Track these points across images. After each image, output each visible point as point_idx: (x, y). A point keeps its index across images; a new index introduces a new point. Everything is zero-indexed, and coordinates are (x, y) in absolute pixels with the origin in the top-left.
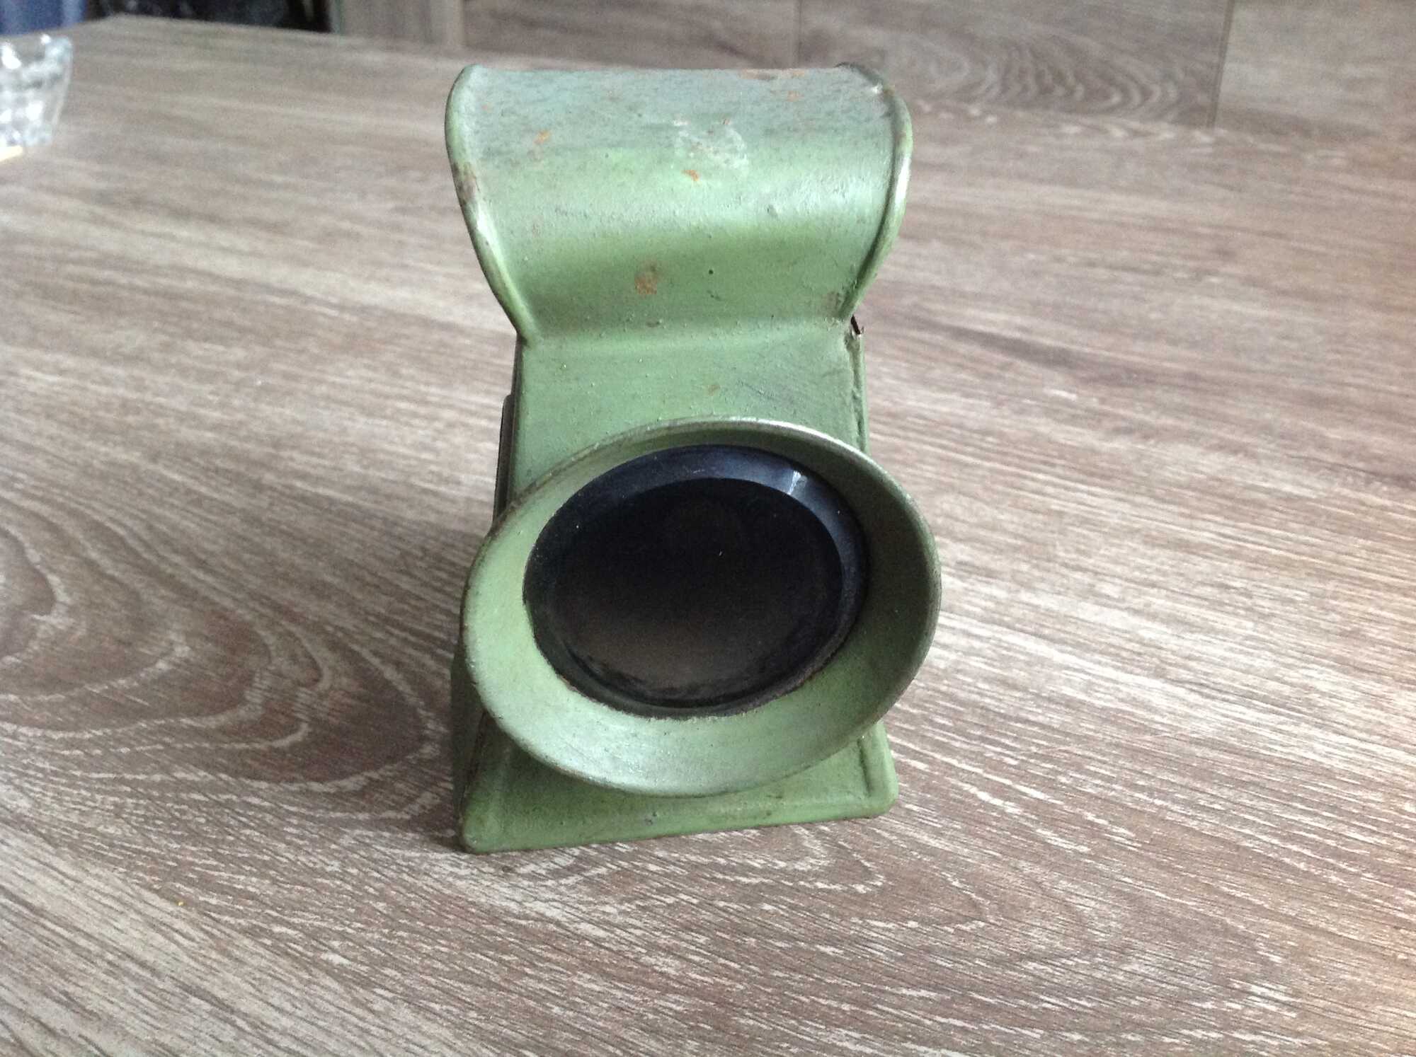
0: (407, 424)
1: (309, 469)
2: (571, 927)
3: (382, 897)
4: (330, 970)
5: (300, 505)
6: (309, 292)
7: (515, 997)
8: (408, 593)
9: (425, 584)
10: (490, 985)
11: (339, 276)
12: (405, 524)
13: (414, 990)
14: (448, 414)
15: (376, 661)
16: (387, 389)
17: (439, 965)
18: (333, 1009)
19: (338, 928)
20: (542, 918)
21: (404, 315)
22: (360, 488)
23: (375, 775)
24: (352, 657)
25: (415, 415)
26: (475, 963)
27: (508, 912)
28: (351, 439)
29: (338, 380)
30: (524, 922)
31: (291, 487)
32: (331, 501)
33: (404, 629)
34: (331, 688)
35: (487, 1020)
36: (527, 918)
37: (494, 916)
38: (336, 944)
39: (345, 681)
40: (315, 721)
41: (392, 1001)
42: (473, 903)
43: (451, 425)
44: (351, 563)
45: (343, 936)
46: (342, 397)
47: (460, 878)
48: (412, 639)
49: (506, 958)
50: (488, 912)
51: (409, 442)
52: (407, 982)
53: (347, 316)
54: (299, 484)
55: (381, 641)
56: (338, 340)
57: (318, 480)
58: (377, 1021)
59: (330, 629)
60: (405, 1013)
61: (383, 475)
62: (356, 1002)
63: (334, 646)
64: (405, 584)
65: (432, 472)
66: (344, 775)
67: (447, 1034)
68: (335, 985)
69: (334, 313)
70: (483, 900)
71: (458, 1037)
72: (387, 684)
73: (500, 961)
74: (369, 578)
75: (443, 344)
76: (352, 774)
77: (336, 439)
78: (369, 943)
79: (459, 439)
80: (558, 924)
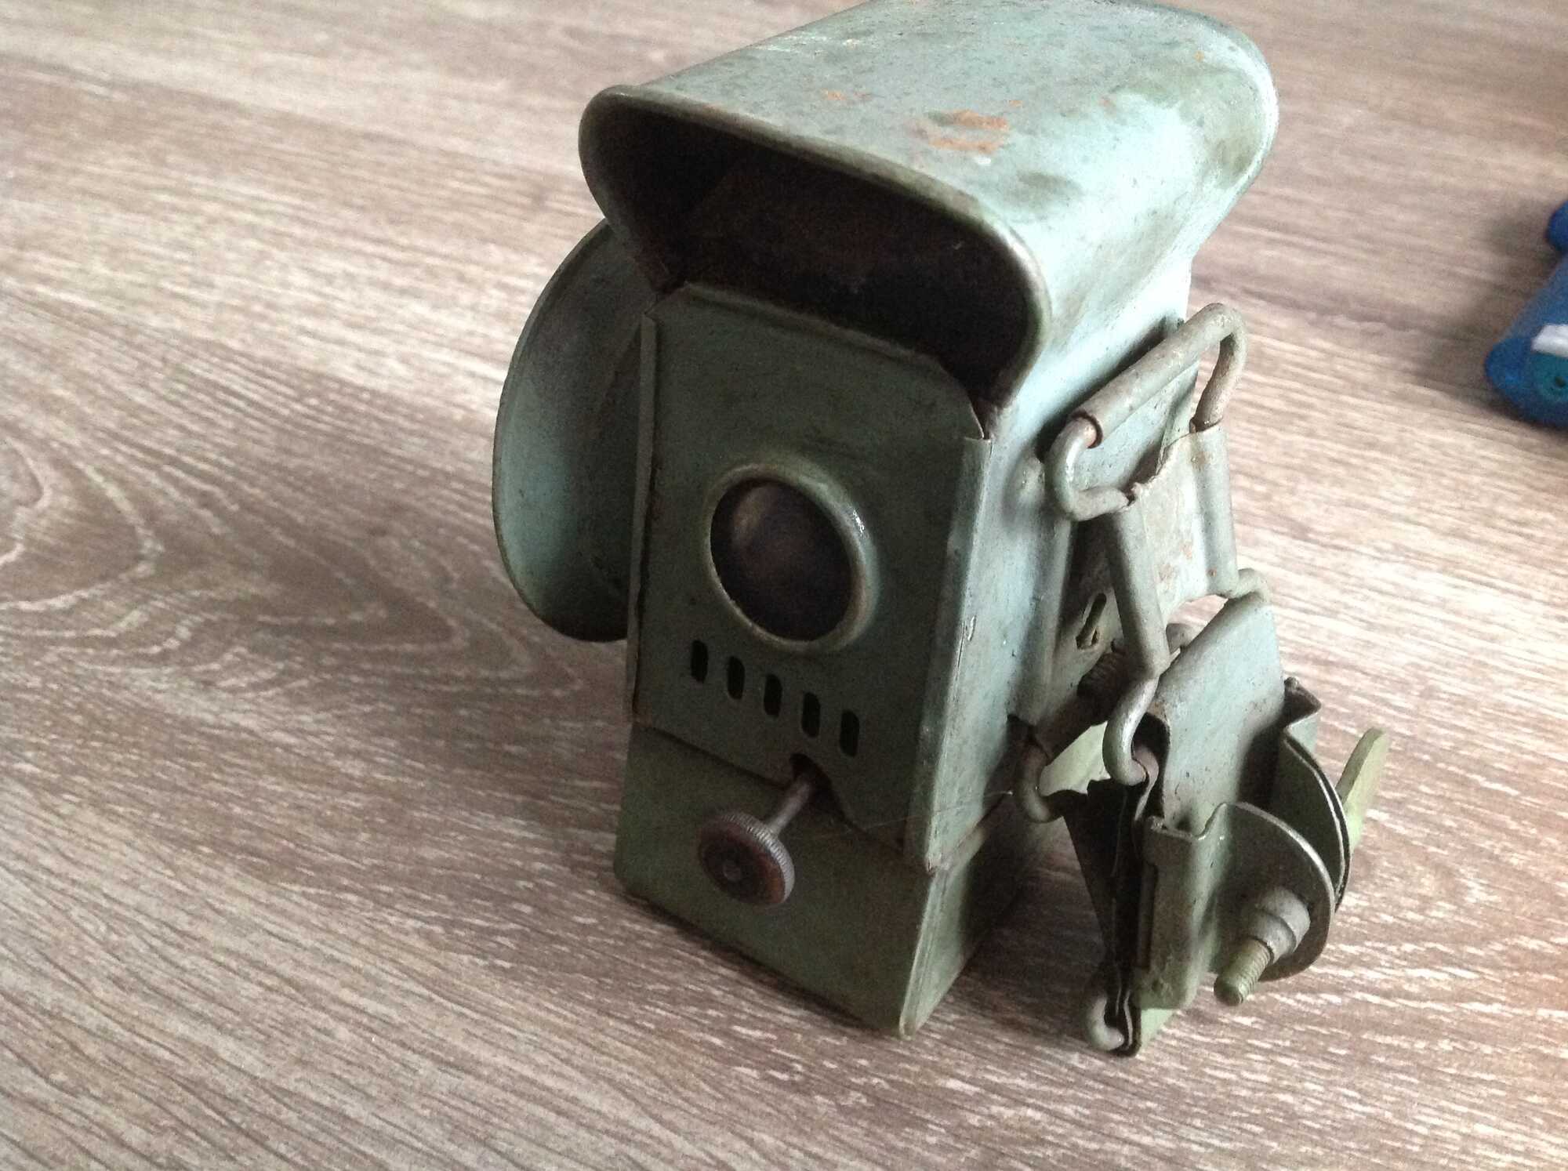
0: (165, 220)
1: (53, 273)
2: (263, 735)
3: (79, 709)
4: (22, 779)
5: (40, 312)
6: (78, 66)
7: (198, 799)
8: (141, 407)
9: (161, 398)
10: (176, 789)
11: (112, 46)
12: (148, 332)
13: (100, 795)
14: (212, 208)
15: (99, 479)
16: (151, 181)
17: (128, 772)
18: (20, 813)
19: (34, 740)
20: (237, 728)
21: (179, 93)
22: (106, 293)
23: (84, 594)
24: (76, 475)
25: (175, 209)
26: (164, 769)
27: (202, 723)
28: (102, 238)
29: (96, 169)
30: (217, 732)
31: (32, 293)
32: (72, 307)
33: (132, 445)
34: (50, 507)
35: (169, 821)
36: (221, 727)
37: (187, 726)
38: (29, 754)
39: (65, 500)
40: (30, 541)
41: (79, 805)
42: (169, 716)
43: (213, 221)
44: (86, 375)
45: (38, 747)
46: (98, 188)
47: (160, 692)
48: (140, 455)
49: (195, 764)
50: (183, 723)
51: (164, 239)
52: (95, 788)
53: (118, 96)
54: (41, 289)
55: (105, 457)
56: (101, 122)
57: (61, 284)
58: (61, 823)
59: (55, 445)
60: (90, 816)
61: (129, 277)
62: (45, 807)
63: (60, 463)
64: (140, 397)
65: (185, 275)
66: (54, 594)
67: (126, 833)
68: (25, 792)
69: (101, 91)
70: (179, 711)
71: (138, 835)
72: (108, 503)
73: (189, 768)
74: (102, 391)
75: (216, 126)
76: (63, 593)
77: (86, 238)
78: (63, 753)
79: (219, 235)
80: (251, 732)
